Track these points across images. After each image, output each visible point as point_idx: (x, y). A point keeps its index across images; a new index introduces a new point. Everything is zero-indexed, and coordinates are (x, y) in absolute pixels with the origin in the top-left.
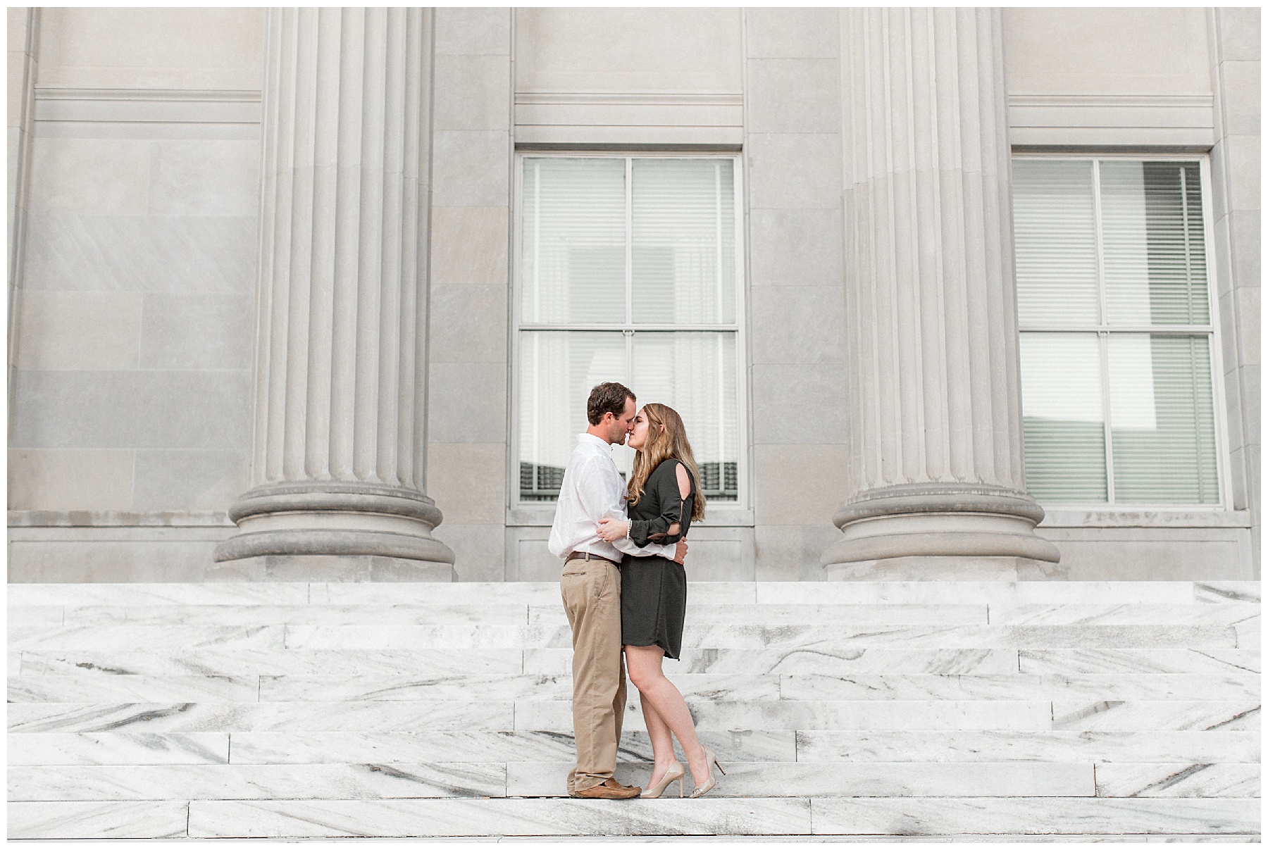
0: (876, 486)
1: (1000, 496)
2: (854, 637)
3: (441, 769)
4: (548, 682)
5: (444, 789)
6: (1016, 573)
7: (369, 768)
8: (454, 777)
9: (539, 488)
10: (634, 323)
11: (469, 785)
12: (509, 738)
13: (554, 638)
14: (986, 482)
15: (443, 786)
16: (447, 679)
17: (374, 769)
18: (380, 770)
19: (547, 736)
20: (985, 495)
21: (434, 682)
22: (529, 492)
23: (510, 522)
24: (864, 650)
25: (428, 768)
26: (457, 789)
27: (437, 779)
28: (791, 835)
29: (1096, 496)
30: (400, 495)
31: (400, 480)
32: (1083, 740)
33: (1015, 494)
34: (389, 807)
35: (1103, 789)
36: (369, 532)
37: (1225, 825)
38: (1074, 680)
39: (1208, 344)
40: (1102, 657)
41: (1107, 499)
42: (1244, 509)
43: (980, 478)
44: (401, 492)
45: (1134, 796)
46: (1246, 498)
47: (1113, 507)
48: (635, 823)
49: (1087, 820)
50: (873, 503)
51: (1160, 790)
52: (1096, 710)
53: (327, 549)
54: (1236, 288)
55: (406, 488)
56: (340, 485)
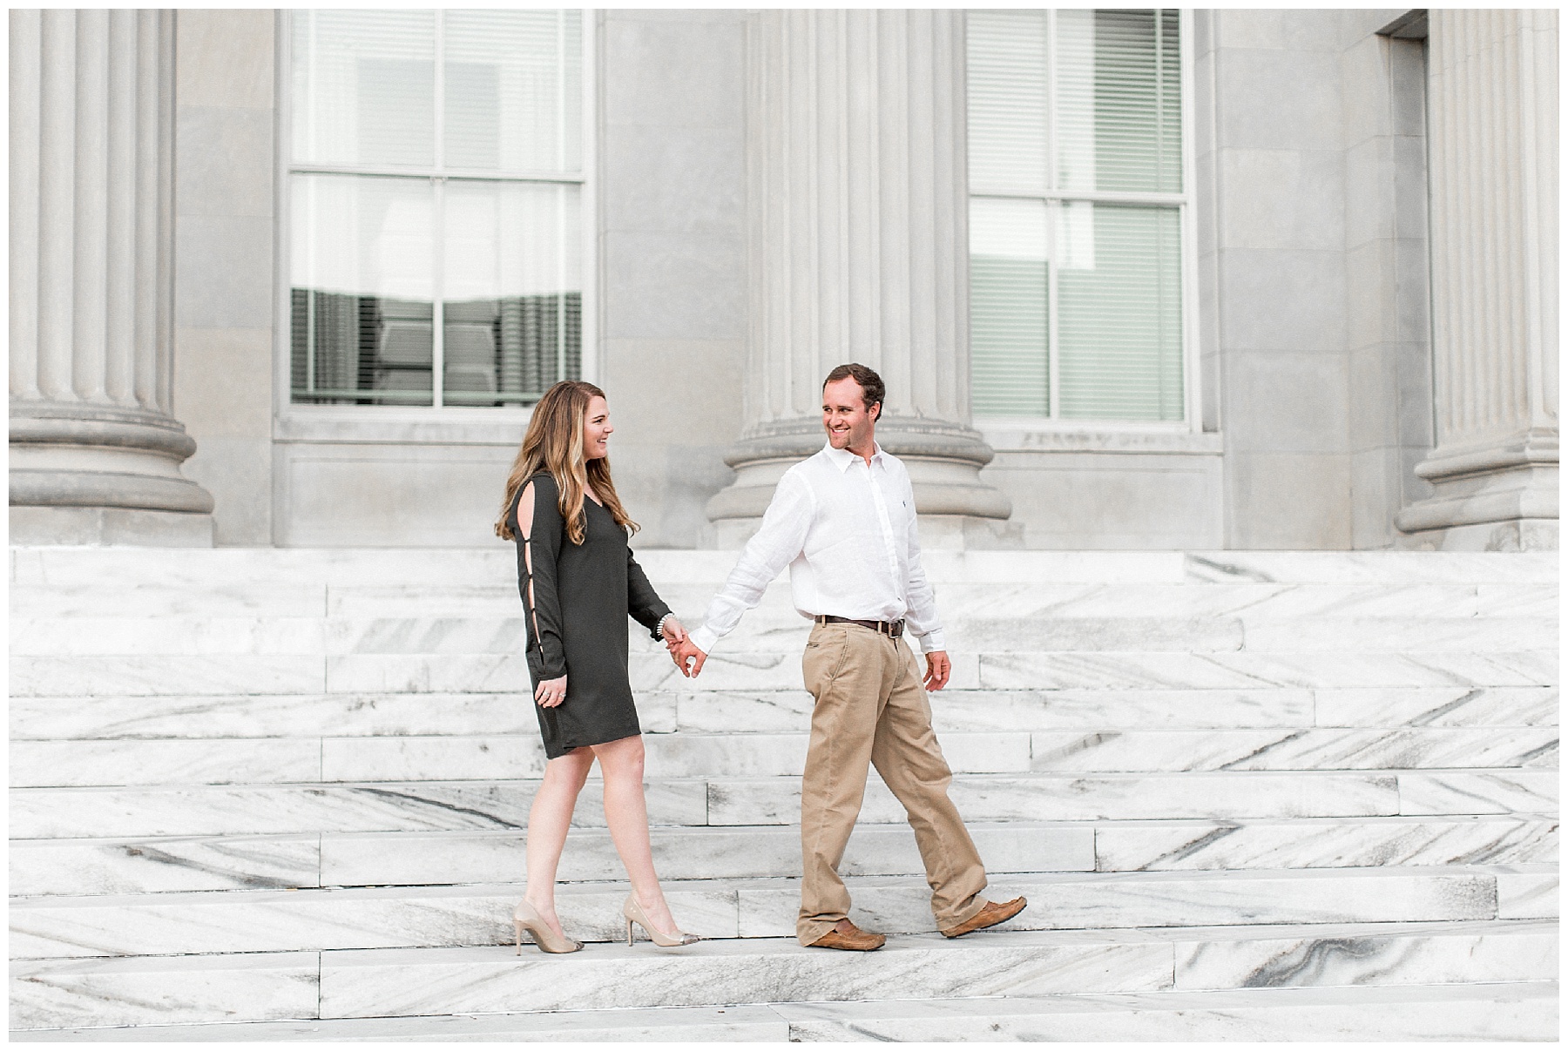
0: (784, 416)
1: (942, 434)
2: (765, 633)
3: (228, 851)
4: (364, 707)
5: (234, 878)
6: (961, 537)
7: (125, 851)
8: (247, 862)
9: (317, 387)
10: (446, 167)
11: (267, 871)
12: (320, 798)
13: (364, 636)
14: (925, 416)
15: (232, 874)
16: (224, 704)
17: (133, 853)
18: (141, 853)
19: (372, 795)
20: (924, 433)
21: (205, 709)
22: (301, 392)
23: (279, 435)
24: (783, 656)
25: (210, 849)
26: (252, 878)
27: (223, 865)
28: (712, 939)
29: (1035, 409)
30: (139, 420)
31: (138, 398)
32: (1074, 791)
33: (960, 430)
34: (159, 915)
35: (1105, 861)
36: (96, 473)
37: (1261, 914)
38: (1054, 700)
39: (1178, 216)
40: (1083, 663)
41: (1048, 414)
42: (1215, 431)
43: (919, 410)
44: (141, 417)
45: (1143, 869)
46: (1219, 416)
47: (1056, 424)
48: (502, 929)
49: (1091, 911)
50: (781, 441)
51: (1175, 861)
52: (1085, 745)
53: (37, 497)
54: (1219, 149)
55: (147, 410)
56: (54, 407)
